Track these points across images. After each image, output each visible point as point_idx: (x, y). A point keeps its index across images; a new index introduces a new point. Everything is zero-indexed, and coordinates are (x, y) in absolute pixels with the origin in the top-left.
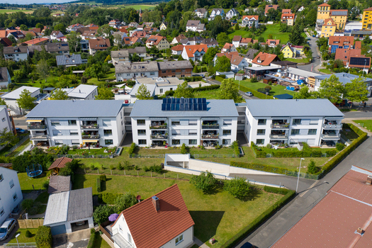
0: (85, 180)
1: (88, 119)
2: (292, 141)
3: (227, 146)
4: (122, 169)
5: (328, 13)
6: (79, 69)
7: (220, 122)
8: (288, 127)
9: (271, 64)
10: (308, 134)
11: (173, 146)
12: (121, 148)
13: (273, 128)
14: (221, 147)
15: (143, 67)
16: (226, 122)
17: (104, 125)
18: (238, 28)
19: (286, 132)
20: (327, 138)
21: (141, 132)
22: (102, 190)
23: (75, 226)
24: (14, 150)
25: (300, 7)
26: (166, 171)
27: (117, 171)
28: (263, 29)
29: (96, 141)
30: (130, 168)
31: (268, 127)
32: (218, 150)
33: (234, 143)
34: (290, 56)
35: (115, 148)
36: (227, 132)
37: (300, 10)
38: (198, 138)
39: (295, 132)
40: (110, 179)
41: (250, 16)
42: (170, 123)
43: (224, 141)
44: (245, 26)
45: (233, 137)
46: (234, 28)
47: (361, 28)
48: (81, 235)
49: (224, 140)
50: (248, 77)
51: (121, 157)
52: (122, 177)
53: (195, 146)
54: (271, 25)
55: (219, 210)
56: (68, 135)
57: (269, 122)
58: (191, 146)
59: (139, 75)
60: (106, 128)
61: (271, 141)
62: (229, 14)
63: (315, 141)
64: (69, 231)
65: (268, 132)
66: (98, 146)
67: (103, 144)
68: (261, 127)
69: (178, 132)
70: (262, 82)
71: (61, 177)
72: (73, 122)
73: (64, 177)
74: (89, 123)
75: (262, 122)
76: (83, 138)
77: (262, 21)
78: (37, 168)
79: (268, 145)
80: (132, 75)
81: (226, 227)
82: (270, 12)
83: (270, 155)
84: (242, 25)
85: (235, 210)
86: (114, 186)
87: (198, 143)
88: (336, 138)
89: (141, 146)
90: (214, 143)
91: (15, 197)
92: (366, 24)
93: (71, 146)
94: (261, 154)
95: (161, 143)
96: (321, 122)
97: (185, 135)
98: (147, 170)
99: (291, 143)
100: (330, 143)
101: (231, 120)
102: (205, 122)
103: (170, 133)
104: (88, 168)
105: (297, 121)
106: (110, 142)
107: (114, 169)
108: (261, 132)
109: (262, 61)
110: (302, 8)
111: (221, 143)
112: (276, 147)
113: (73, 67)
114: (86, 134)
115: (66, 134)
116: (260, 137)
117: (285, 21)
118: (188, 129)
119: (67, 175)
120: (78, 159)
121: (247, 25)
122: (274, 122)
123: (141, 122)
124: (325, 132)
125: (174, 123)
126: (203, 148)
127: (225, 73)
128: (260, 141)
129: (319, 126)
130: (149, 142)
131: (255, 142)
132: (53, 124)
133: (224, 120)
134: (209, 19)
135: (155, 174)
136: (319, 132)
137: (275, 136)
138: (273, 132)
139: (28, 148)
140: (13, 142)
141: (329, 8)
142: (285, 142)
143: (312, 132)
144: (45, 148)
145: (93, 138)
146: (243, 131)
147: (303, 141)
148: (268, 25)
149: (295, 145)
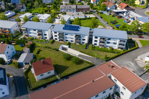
0: (35, 50)
1: (40, 30)
2: (107, 46)
3: (84, 44)
4: (46, 48)
6: (50, 5)
7: (82, 36)
9: (124, 9)
10: (113, 44)
11: (66, 42)
12: (49, 40)
13: (100, 40)
15: (70, 7)
16: (84, 36)
17: (44, 32)
19: (105, 43)
21: (56, 36)
22: (38, 54)
23: (26, 64)
24: (19, 37)
26: (59, 51)
27: (45, 48)
29: (41, 37)
30: (49, 48)
32: (80, 45)
33: (86, 44)
34: (139, 4)
35: (48, 40)
36: (84, 40)
38: (74, 40)
39: (108, 43)
40: (42, 51)
42: (65, 34)
45: (86, 42)
48: (27, 66)
49: (83, 42)
50: (112, 14)
51: (48, 44)
52: (45, 50)
53: (73, 43)
55: (67, 66)
56: (34, 34)
58: (72, 42)
59: (69, 10)
60: (45, 33)
63: (116, 47)
64: (24, 65)
65: (98, 41)
66: (43, 39)
67: (44, 38)
69: (67, 37)
70: (116, 17)
71: (27, 48)
72: (35, 30)
73: (28, 48)
74: (40, 31)
75: (96, 38)
76: (38, 36)
78: (22, 44)
79: (98, 46)
80: (66, 10)
81: (66, 72)
83: (96, 50)
85: (72, 67)
86: (42, 53)
87: (74, 42)
88: (124, 47)
89: (56, 40)
90: (80, 43)
91: (13, 53)
93: (35, 37)
94: (93, 49)
95: (62, 41)
97: (70, 38)
98: (53, 49)
100: (122, 48)
102: (76, 36)
103: (65, 38)
104: (37, 46)
105: (109, 39)
106: (46, 38)
107: (44, 47)
108: (96, 41)
109: (121, 7)
111: (82, 43)
112: (100, 47)
113: (48, 4)
114: (39, 35)
115: (33, 34)
116: (96, 43)
118: (71, 37)
119: (29, 48)
120: (35, 42)
123: (55, 33)
124: (120, 44)
125: (66, 34)
126: (75, 44)
127: (103, 11)
129: (118, 42)
130: (58, 40)
131: (94, 44)
132: (29, 30)
135: (55, 51)
136: (117, 44)
137: (101, 43)
139: (22, 37)
140: (19, 34)
142: (104, 46)
144: (27, 37)
145: (41, 36)
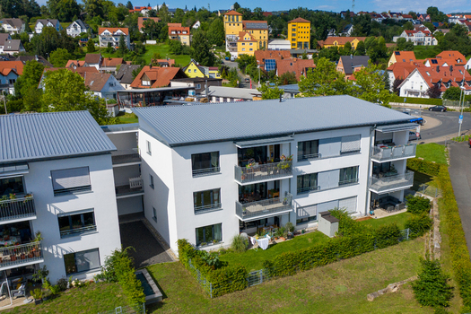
2: (301, 214)
3: (90, 276)
5: (241, 25)
8: (289, 170)
10: (341, 184)
13: (246, 178)
14: (62, 287)
16: (65, 183)
18: (92, 49)
19: (284, 189)
20: (385, 186)
25: (194, 23)
28: (141, 50)
31: (227, 178)
33: (114, 260)
36: (80, 223)
37: (195, 26)
39: (307, 184)
41: (113, 29)
43: (73, 263)
44: (106, 46)
45: (105, 240)
46: (85, 49)
47: (289, 47)
50: (129, 110)
54: (153, 45)
57: (229, 161)
61: (243, 226)
62: (72, 28)
63: (357, 201)
65: (230, 197)
68: (206, 182)
75: (204, 163)
77: (136, 39)
79: (237, 241)
82: (147, 27)
83: (261, 272)
84: (102, 45)
88: (400, 184)
92: (295, 42)
94: (228, 279)
96: (365, 143)
99: (301, 221)
101: (85, 171)
105: (309, 149)
108: (206, 200)
109: (153, 81)
110: (198, 23)
111: (58, 272)
112: (263, 242)
116: (208, 219)
117: (176, 37)
121: (110, 44)
122: (245, 157)
128: (207, 234)
129: (363, 156)
131: (192, 240)
133: (56, 174)
134: (31, 36)
136: (364, 174)
137: (252, 208)
138: (248, 195)
141: (240, 18)
142: (284, 222)
143: (348, 175)
146: (142, 214)
147: (331, 207)
148: (149, 45)
149: (311, 226)
